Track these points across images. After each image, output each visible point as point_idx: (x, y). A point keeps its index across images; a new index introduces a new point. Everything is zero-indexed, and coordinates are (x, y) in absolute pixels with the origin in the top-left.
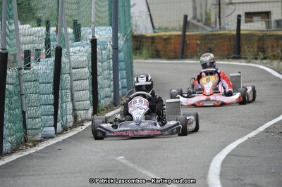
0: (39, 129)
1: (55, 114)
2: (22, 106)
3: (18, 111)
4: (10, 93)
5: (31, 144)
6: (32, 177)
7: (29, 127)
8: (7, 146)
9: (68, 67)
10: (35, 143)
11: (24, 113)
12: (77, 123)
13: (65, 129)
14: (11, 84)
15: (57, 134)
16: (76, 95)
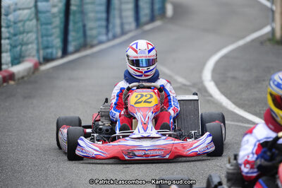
0: (95, 37)
1: (107, 27)
2: (83, 21)
3: (80, 24)
8: (71, 48)
10: (92, 46)
11: (84, 26)
12: (123, 33)
13: (115, 37)
14: (76, 5)
15: (109, 40)
16: (125, 14)
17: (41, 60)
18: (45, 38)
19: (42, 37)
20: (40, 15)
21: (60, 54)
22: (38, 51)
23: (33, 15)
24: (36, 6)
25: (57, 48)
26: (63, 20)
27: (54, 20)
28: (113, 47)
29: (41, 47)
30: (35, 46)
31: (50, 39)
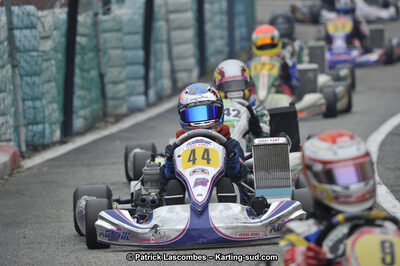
0: (123, 98)
1: (146, 78)
2: (99, 64)
3: (94, 73)
4: (83, 48)
5: (112, 120)
6: (113, 166)
7: (109, 95)
8: (78, 123)
9: (163, 11)
10: (118, 118)
11: (102, 76)
12: (176, 90)
13: (161, 98)
14: (84, 35)
15: (149, 105)
16: (176, 50)
17: (24, 148)
18: (29, 103)
19: (24, 100)
20: (18, 56)
21: (57, 135)
22: (17, 129)
23: (6, 57)
24: (11, 38)
25: (51, 124)
26: (63, 64)
27: (45, 65)
28: (159, 116)
29: (22, 121)
30: (11, 120)
31: (38, 104)
